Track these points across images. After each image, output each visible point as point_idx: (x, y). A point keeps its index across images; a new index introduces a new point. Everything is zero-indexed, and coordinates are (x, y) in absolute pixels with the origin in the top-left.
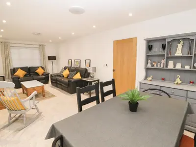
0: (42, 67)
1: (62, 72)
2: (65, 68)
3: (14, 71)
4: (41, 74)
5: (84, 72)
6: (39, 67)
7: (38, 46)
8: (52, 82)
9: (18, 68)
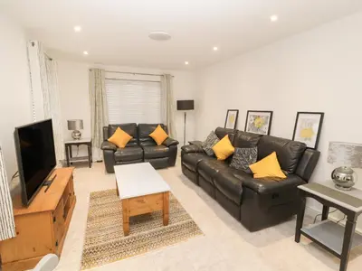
0: (163, 126)
1: (210, 141)
2: (220, 134)
3: (109, 131)
4: (159, 143)
5: (293, 154)
6: (157, 125)
7: (159, 79)
8: (184, 168)
9: (116, 126)
